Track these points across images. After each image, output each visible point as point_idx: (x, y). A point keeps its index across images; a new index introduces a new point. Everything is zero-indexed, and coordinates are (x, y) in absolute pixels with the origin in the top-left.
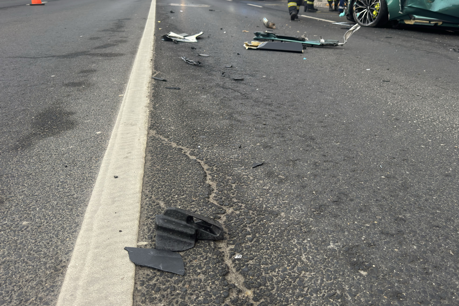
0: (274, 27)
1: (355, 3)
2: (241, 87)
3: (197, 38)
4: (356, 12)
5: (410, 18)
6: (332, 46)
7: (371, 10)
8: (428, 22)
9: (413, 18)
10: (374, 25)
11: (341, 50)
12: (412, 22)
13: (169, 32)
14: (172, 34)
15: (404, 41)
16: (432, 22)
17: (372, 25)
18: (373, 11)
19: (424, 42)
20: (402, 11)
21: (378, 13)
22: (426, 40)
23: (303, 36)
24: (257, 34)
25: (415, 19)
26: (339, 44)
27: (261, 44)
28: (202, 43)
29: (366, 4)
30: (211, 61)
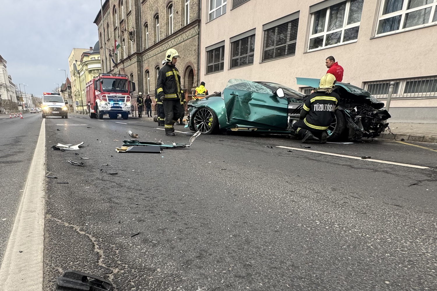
0: (137, 137)
1: (195, 118)
2: (116, 179)
3: (79, 147)
4: (196, 124)
5: (235, 127)
7: (207, 122)
8: (247, 129)
9: (237, 127)
10: (210, 133)
11: (189, 150)
12: (236, 130)
13: (57, 143)
14: (59, 145)
15: (232, 142)
16: (250, 129)
17: (208, 132)
18: (208, 123)
19: (246, 143)
20: (228, 122)
21: (212, 124)
22: (247, 141)
23: (160, 142)
24: (125, 142)
25: (238, 127)
26: (186, 146)
27: (128, 149)
28: (83, 150)
29: (203, 118)
30: (91, 162)
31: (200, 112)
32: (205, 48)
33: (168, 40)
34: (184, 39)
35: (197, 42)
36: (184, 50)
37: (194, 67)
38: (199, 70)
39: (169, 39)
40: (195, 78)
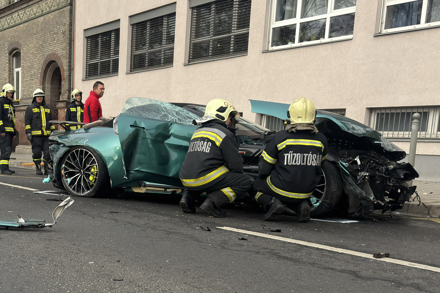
1: (64, 166)
4: (66, 178)
5: (140, 186)
6: (38, 228)
7: (86, 174)
8: (163, 189)
9: (143, 185)
10: (93, 194)
11: (50, 234)
12: (142, 190)
15: (135, 216)
16: (168, 190)
17: (89, 194)
18: (89, 175)
19: (161, 218)
20: (127, 176)
21: (96, 179)
22: (163, 215)
25: (145, 186)
26: (46, 225)
29: (80, 168)
31: (73, 154)
32: (82, 31)
33: (13, 11)
34: (42, 11)
35: (68, 19)
36: (42, 30)
37: (61, 63)
38: (71, 69)
39: (13, 8)
40: (65, 85)
